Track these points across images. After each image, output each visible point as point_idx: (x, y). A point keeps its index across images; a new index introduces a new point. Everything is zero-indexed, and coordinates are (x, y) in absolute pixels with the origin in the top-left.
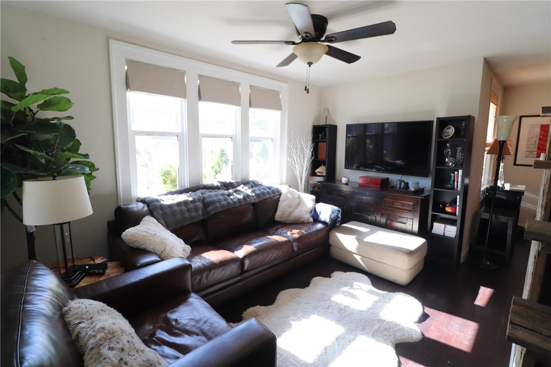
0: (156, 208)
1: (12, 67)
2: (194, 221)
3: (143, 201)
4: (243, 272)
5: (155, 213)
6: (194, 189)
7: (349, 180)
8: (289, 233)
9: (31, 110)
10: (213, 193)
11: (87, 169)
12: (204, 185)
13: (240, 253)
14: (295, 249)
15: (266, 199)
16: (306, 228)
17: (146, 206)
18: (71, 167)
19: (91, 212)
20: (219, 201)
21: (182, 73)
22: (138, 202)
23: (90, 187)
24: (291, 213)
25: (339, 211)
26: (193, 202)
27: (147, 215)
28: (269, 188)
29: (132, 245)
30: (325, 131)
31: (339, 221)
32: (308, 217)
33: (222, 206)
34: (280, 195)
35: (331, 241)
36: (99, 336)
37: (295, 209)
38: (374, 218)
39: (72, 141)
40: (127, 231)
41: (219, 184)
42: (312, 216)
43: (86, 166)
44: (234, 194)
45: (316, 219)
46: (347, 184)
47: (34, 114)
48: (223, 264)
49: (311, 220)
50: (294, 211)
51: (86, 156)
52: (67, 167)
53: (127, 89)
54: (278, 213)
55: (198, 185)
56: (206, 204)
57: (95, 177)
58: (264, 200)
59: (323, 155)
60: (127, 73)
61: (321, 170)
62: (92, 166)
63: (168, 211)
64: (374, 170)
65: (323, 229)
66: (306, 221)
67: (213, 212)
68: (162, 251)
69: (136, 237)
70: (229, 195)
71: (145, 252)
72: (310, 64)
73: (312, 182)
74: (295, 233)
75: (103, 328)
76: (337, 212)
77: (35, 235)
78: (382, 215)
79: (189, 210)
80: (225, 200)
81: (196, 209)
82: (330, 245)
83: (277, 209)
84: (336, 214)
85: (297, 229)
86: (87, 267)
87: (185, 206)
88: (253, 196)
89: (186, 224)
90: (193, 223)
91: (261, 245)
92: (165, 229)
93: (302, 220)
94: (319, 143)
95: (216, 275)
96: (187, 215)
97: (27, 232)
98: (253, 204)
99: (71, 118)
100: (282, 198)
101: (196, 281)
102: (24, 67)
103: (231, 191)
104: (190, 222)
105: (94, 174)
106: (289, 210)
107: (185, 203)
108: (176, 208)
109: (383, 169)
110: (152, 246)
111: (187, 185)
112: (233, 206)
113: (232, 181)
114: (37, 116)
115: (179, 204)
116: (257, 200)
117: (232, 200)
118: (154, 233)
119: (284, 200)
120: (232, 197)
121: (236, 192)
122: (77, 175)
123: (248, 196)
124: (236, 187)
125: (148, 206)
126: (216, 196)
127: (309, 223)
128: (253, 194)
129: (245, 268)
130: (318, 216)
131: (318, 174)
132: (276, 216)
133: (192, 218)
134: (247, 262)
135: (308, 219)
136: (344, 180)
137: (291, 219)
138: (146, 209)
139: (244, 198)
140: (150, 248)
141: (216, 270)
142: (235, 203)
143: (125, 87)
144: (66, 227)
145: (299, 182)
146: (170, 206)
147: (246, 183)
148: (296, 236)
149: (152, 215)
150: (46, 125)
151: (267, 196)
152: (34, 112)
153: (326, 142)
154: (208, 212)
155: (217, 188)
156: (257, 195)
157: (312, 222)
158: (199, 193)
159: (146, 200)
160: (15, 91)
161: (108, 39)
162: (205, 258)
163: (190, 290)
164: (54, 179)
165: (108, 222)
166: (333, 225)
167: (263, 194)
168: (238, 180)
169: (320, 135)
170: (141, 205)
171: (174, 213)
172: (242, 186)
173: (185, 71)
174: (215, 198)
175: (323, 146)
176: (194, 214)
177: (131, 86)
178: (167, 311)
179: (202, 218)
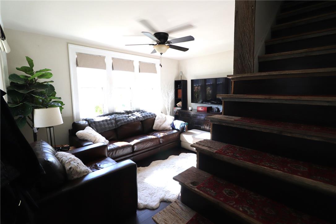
0: (92, 123)
1: (27, 60)
2: (110, 129)
3: (86, 120)
4: (133, 152)
5: (91, 125)
6: (111, 114)
7: (192, 108)
8: (158, 135)
9: (35, 79)
10: (121, 116)
11: (60, 104)
12: (116, 112)
13: (132, 143)
14: (161, 142)
15: (148, 119)
16: (168, 132)
17: (87, 122)
18: (52, 104)
19: (63, 123)
20: (123, 119)
21: (104, 57)
22: (83, 120)
23: (62, 112)
24: (160, 126)
25: (185, 124)
26: (110, 120)
27: (87, 126)
28: (150, 113)
29: (81, 138)
30: (181, 83)
31: (185, 129)
32: (169, 127)
33: (125, 122)
34: (156, 117)
35: (181, 139)
36: (69, 160)
37: (163, 123)
38: (204, 127)
39: (53, 92)
40: (78, 132)
41: (124, 112)
42: (171, 127)
43: (59, 103)
44: (131, 116)
45: (174, 128)
46: (191, 110)
47: (36, 80)
48: (123, 147)
49: (171, 128)
50: (162, 125)
51: (60, 98)
52: (51, 104)
53: (77, 66)
54: (155, 126)
55: (113, 112)
56: (116, 121)
57: (63, 108)
58: (147, 119)
59: (180, 96)
60: (77, 59)
61: (180, 104)
62: (62, 103)
63: (97, 124)
64: (210, 103)
65: (176, 133)
66: (168, 129)
67: (120, 125)
68: (95, 141)
69: (83, 134)
70: (129, 117)
71: (87, 141)
72: (161, 54)
73: (175, 110)
74: (161, 135)
75: (71, 158)
76: (184, 124)
77: (37, 134)
78: (207, 125)
79: (108, 124)
80: (126, 119)
81: (112, 123)
82: (181, 141)
83: (154, 124)
84: (183, 125)
85: (163, 133)
86: (61, 148)
87: (106, 122)
88: (141, 117)
89: (106, 130)
90: (110, 130)
91: (144, 140)
92: (96, 132)
93: (166, 129)
94: (179, 90)
95: (120, 153)
96: (107, 126)
97: (34, 133)
98: (141, 121)
99: (52, 81)
100: (156, 118)
101: (110, 155)
102: (32, 61)
103: (130, 115)
104: (109, 129)
105: (63, 107)
106: (160, 124)
107: (106, 120)
108: (102, 123)
109: (216, 102)
110: (90, 138)
111: (108, 113)
112: (130, 122)
113: (131, 110)
114: (37, 81)
115: (103, 121)
116: (143, 119)
117: (130, 119)
118: (90, 133)
119: (158, 119)
120: (130, 118)
121: (132, 115)
122: (56, 107)
123: (139, 117)
124: (133, 113)
125: (88, 122)
126: (122, 117)
127: (170, 130)
128: (141, 116)
129: (135, 150)
130: (174, 127)
131: (178, 106)
132: (153, 127)
133: (109, 127)
134: (136, 147)
135: (169, 128)
136: (190, 108)
137: (161, 128)
138: (87, 123)
139: (136, 118)
140: (89, 139)
141: (120, 150)
142: (131, 120)
143: (76, 65)
144: (52, 129)
145: (167, 110)
146: (99, 122)
147: (138, 111)
148: (162, 136)
149: (90, 126)
150: (42, 85)
151: (149, 117)
152: (36, 79)
153: (181, 89)
154: (118, 125)
155: (123, 114)
156: (144, 117)
157: (171, 130)
158: (113, 116)
159: (87, 119)
160: (29, 71)
161: (68, 43)
162: (115, 145)
163: (107, 156)
164: (47, 108)
165: (69, 130)
166: (182, 131)
167: (147, 116)
168: (134, 110)
169: (179, 85)
170: (84, 122)
171: (100, 125)
172: (136, 112)
173: (105, 56)
174: (121, 118)
175: (180, 91)
176: (110, 126)
177: (79, 65)
178: (96, 162)
179: (114, 128)
